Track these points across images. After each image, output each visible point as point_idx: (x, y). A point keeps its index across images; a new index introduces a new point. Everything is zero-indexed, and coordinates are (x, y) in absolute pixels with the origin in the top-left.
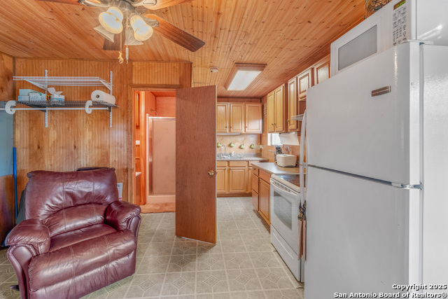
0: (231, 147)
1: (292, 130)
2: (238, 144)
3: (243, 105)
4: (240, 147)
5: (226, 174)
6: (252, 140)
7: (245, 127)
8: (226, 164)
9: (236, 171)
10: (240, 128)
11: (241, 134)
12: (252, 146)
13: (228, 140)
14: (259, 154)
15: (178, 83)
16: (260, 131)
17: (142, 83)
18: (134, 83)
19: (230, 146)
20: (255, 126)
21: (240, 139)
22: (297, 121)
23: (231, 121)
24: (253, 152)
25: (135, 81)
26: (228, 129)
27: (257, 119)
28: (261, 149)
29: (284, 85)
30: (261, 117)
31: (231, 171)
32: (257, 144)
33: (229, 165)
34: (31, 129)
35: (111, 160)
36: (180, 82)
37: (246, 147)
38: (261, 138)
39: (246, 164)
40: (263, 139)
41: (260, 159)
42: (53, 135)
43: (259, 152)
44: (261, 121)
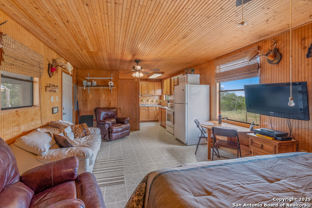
4: (152, 101)
5: (147, 112)
6: (157, 98)
7: (154, 93)
8: (147, 108)
9: (151, 111)
10: (152, 93)
11: (153, 95)
12: (157, 101)
13: (147, 98)
14: (160, 104)
16: (160, 94)
19: (148, 101)
20: (159, 92)
21: (152, 98)
23: (148, 90)
24: (158, 103)
25: (120, 78)
26: (147, 93)
27: (159, 89)
28: (161, 102)
29: (170, 79)
30: (161, 88)
31: (149, 111)
32: (159, 100)
34: (83, 94)
35: (112, 105)
37: (154, 101)
38: (161, 97)
39: (155, 108)
42: (91, 96)
44: (161, 90)
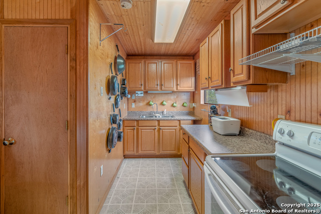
0: (164, 105)
1: (237, 83)
2: (170, 102)
3: (174, 62)
4: (173, 106)
5: (157, 134)
6: (185, 98)
7: (177, 85)
8: (157, 123)
9: (166, 131)
10: (172, 85)
11: (173, 92)
12: (185, 104)
13: (160, 99)
14: (191, 112)
15: (69, 17)
16: (193, 89)
17: (18, 17)
18: (6, 17)
19: (162, 104)
20: (188, 84)
21: (173, 97)
22: (249, 67)
23: (162, 78)
24: (186, 110)
25: (8, 15)
26: (159, 87)
27: (189, 76)
28: (194, 108)
29: (223, 22)
30: (193, 74)
31: (161, 131)
32: (190, 102)
33: (159, 125)
36: (72, 15)
37: (178, 105)
38: (193, 96)
39: (177, 123)
40: (196, 97)
41: (193, 118)
43: (192, 110)
44: (193, 79)
